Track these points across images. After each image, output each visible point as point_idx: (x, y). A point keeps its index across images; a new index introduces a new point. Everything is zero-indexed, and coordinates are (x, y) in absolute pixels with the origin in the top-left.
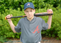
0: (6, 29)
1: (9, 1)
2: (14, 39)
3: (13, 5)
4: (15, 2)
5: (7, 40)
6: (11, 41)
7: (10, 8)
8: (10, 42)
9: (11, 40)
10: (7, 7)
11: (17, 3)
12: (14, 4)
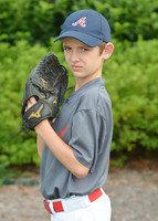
0: (9, 129)
1: (15, 11)
3: (29, 25)
4: (39, 12)
5: (12, 175)
6: (28, 180)
7: (19, 39)
8: (25, 184)
9: (27, 173)
11: (46, 15)
12: (36, 20)
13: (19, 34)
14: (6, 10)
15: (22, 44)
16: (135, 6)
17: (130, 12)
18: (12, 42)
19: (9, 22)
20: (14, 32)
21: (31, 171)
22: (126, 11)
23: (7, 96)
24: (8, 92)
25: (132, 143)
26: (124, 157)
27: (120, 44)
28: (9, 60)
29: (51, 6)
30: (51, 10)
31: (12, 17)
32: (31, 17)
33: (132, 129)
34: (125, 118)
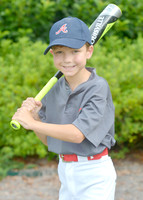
1: (18, 8)
2: (43, 162)
3: (30, 22)
4: (41, 9)
5: (15, 166)
6: (32, 171)
7: (21, 36)
8: (28, 175)
9: (30, 165)
10: (7, 33)
11: (48, 12)
12: (37, 17)
13: (21, 31)
15: (24, 40)
16: (135, 4)
17: (130, 9)
18: (14, 39)
19: (11, 19)
20: (16, 29)
21: (34, 163)
22: (126, 9)
23: (10, 90)
24: (11, 86)
25: (134, 134)
26: (126, 150)
27: (120, 41)
28: (11, 56)
29: (52, 3)
30: (53, 7)
31: (14, 14)
32: (33, 14)
33: (134, 121)
34: (127, 110)
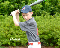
14: (2, 7)
